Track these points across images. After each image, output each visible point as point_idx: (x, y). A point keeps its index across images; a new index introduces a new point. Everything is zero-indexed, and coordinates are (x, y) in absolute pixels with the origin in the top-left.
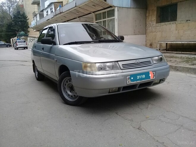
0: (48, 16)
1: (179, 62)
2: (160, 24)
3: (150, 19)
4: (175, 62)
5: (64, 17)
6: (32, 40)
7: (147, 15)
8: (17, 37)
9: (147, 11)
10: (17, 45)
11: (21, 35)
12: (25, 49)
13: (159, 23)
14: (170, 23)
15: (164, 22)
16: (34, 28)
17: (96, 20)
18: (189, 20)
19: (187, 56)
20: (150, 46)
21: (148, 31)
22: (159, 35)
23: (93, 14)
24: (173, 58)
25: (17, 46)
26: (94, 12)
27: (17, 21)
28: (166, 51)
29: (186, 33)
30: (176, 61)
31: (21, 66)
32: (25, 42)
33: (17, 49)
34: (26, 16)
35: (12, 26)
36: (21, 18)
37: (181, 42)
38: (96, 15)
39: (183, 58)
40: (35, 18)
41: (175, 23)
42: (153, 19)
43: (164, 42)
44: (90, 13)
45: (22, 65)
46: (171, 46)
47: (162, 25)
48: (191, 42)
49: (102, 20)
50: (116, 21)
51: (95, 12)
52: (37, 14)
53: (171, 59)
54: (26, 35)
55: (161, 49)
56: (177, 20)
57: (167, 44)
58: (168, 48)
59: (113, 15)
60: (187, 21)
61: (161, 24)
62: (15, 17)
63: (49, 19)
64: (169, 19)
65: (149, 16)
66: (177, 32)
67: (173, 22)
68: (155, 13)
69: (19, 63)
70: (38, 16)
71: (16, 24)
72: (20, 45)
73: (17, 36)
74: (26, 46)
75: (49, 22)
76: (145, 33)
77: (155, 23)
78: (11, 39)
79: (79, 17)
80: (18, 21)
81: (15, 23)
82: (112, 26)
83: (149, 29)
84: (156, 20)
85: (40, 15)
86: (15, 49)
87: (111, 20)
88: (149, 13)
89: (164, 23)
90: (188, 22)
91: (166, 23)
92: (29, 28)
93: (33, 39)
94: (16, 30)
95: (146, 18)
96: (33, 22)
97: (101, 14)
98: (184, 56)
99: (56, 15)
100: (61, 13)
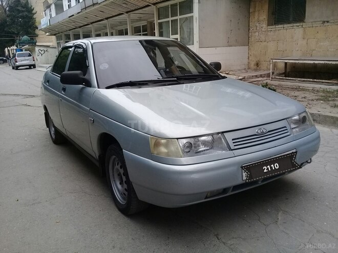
0: (71, 9)
1: (312, 100)
2: (274, 27)
3: (256, 18)
4: (303, 99)
5: (101, 13)
6: (42, 53)
7: (251, 10)
8: (17, 46)
9: (252, 4)
10: (16, 62)
11: (24, 43)
12: (30, 68)
13: (272, 25)
14: (292, 25)
15: (281, 24)
16: (46, 30)
17: (159, 19)
18: (328, 22)
19: (323, 87)
20: (256, 67)
21: (252, 39)
22: (272, 46)
23: (154, 7)
24: (298, 91)
25: (17, 64)
26: (154, 4)
27: (14, 16)
28: (285, 77)
29: (322, 44)
30: (305, 98)
31: (23, 107)
32: (30, 55)
33: (16, 68)
34: (31, 8)
35: (7, 26)
36: (23, 11)
37: (312, 62)
38: (159, 9)
39: (318, 91)
40: (48, 11)
41: (302, 25)
42: (261, 18)
43: (283, 61)
44: (148, 6)
45: (26, 105)
46: (294, 67)
47: (278, 29)
48: (330, 62)
49: (170, 19)
50: (196, 22)
51: (157, 3)
52: (51, 4)
53: (297, 93)
54: (32, 43)
55: (275, 73)
56: (306, 20)
57: (286, 63)
58: (288, 70)
59: (191, 11)
60: (324, 22)
61: (277, 27)
62: (12, 9)
63: (73, 15)
64: (291, 19)
65: (254, 12)
66: (305, 42)
67: (298, 24)
68: (266, 6)
69: (20, 100)
70: (53, 7)
71: (13, 22)
72: (22, 61)
73: (16, 44)
74: (33, 63)
75: (73, 19)
76: (247, 42)
77: (264, 25)
78: (6, 49)
79: (127, 12)
80: (18, 17)
81: (11, 19)
82: (189, 30)
83: (255, 36)
84: (268, 20)
85: (56, 6)
86: (13, 68)
87: (186, 18)
88: (255, 7)
89: (282, 26)
90: (326, 24)
91: (285, 26)
92: (37, 28)
93: (45, 49)
94: (14, 33)
95: (248, 15)
96: (44, 20)
97: (167, 7)
98: (317, 86)
99: (86, 8)
100: (94, 5)
